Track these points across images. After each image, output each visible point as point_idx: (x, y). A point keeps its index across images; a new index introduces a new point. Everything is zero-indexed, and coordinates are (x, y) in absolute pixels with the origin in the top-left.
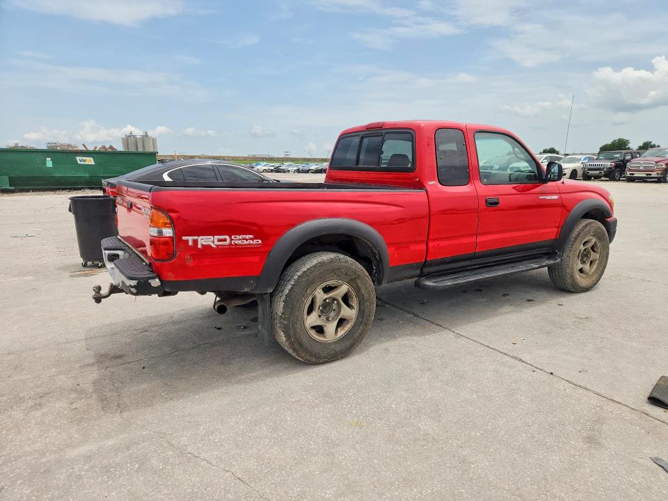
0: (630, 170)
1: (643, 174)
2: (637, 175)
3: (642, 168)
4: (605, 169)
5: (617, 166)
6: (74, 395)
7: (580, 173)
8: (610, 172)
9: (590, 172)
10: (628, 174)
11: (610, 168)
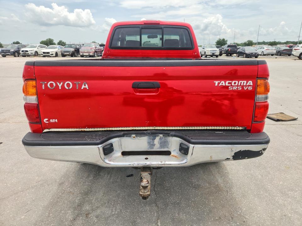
0: (82, 52)
1: (87, 54)
2: (85, 54)
3: (86, 51)
4: (71, 52)
5: (75, 51)
7: (59, 54)
8: (73, 53)
9: (65, 53)
10: (81, 54)
11: (73, 51)
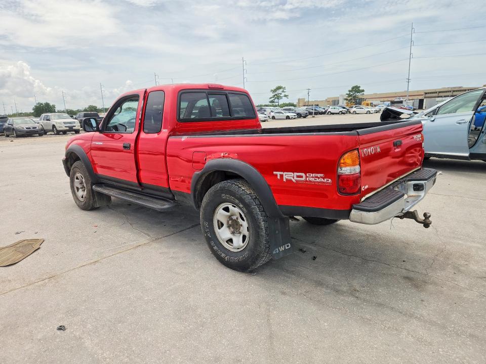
6: (462, 268)
